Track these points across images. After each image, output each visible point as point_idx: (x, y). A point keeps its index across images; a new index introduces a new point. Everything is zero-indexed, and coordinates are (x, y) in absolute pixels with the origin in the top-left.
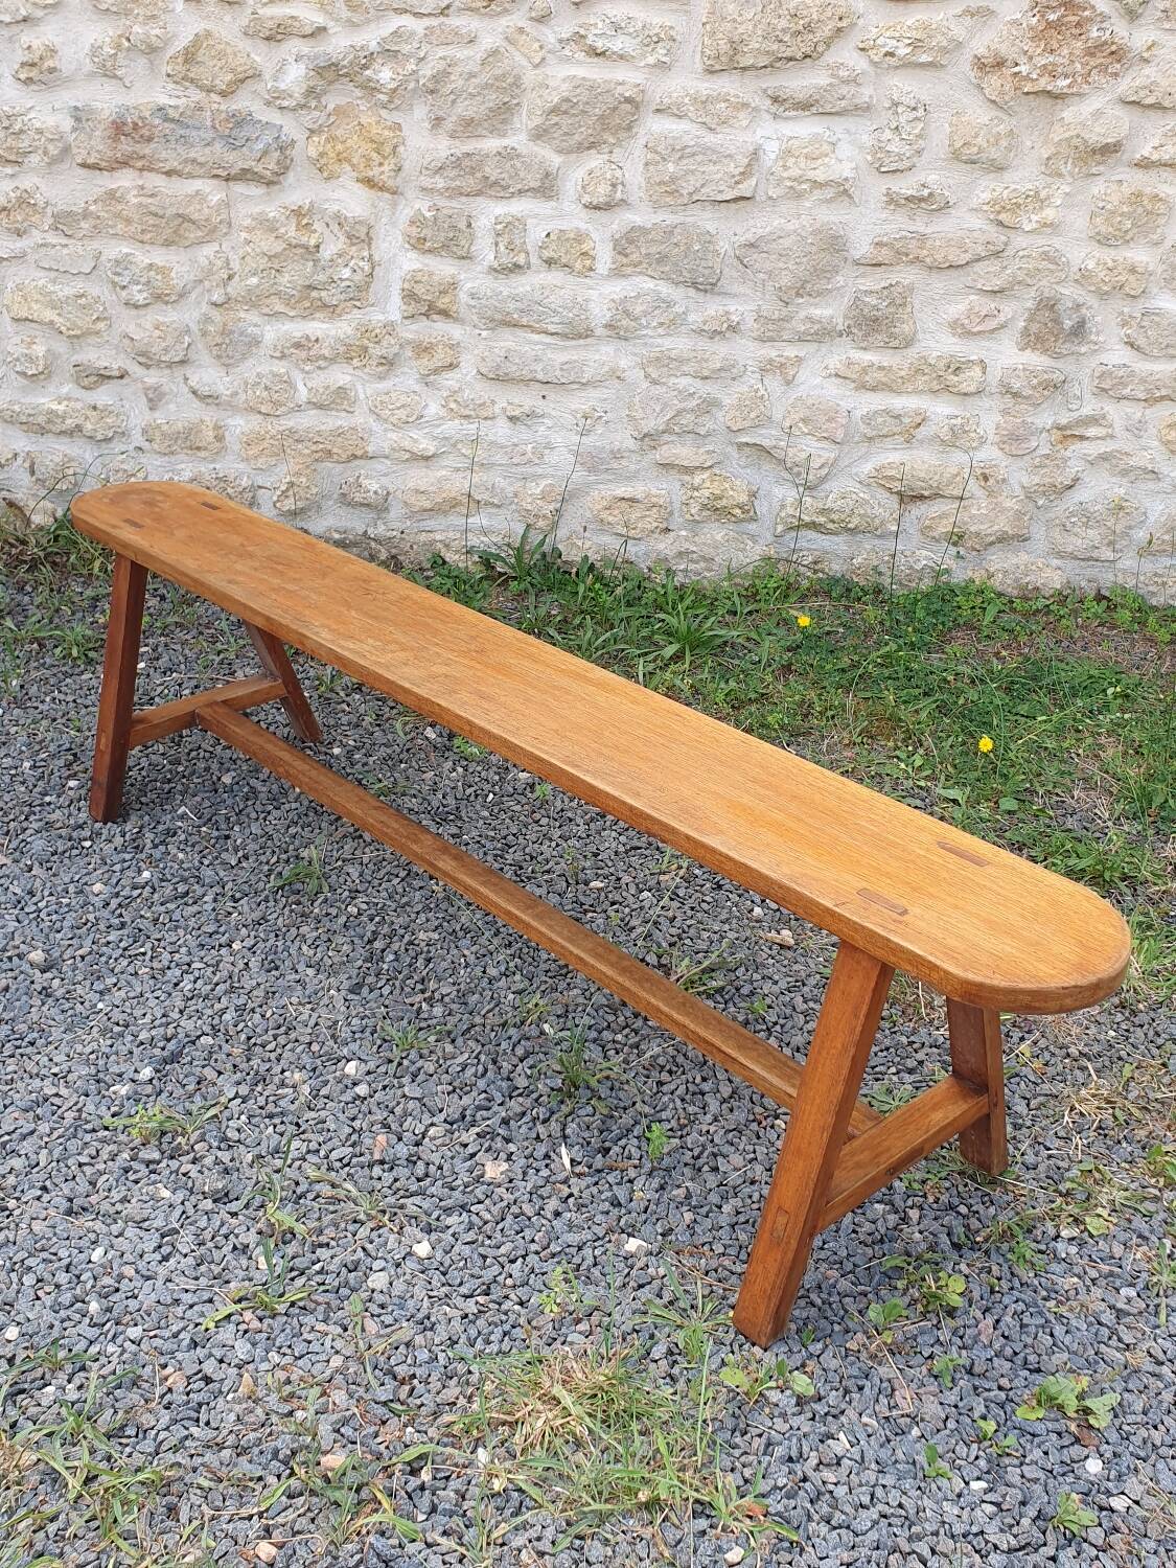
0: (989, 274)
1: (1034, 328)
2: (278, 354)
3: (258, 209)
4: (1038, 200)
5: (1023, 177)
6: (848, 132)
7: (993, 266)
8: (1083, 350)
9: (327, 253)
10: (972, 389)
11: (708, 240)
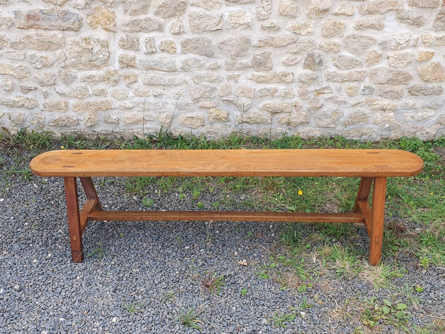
0: (293, 48)
1: (307, 62)
2: (83, 81)
3: (73, 39)
4: (306, 26)
5: (301, 19)
6: (249, 9)
7: (294, 46)
8: (322, 68)
9: (95, 50)
10: (290, 81)
11: (209, 42)
